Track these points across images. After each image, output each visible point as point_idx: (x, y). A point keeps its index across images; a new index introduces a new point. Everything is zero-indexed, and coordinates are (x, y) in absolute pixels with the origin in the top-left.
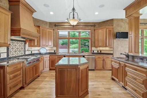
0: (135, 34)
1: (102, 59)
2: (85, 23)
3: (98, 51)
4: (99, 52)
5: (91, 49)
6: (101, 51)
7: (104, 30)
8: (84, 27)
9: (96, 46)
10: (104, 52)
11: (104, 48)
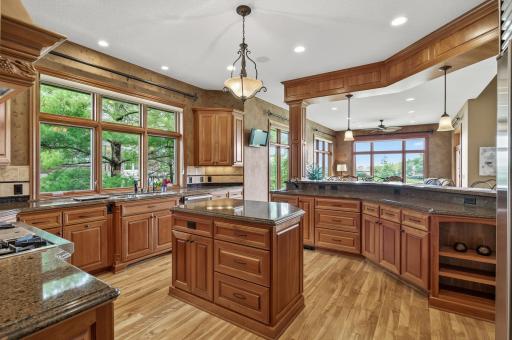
2: (166, 78)
3: (202, 179)
4: (206, 181)
5: (185, 172)
6: (210, 179)
8: (163, 91)
9: (200, 163)
10: (220, 182)
11: (220, 170)
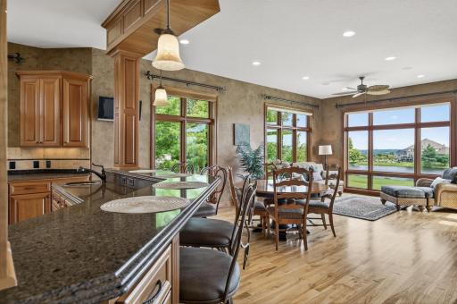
0: (126, 107)
1: (45, 195)
3: (36, 165)
7: (53, 83)
9: (22, 144)
11: (61, 152)
